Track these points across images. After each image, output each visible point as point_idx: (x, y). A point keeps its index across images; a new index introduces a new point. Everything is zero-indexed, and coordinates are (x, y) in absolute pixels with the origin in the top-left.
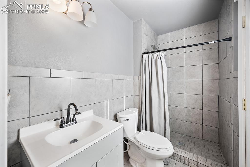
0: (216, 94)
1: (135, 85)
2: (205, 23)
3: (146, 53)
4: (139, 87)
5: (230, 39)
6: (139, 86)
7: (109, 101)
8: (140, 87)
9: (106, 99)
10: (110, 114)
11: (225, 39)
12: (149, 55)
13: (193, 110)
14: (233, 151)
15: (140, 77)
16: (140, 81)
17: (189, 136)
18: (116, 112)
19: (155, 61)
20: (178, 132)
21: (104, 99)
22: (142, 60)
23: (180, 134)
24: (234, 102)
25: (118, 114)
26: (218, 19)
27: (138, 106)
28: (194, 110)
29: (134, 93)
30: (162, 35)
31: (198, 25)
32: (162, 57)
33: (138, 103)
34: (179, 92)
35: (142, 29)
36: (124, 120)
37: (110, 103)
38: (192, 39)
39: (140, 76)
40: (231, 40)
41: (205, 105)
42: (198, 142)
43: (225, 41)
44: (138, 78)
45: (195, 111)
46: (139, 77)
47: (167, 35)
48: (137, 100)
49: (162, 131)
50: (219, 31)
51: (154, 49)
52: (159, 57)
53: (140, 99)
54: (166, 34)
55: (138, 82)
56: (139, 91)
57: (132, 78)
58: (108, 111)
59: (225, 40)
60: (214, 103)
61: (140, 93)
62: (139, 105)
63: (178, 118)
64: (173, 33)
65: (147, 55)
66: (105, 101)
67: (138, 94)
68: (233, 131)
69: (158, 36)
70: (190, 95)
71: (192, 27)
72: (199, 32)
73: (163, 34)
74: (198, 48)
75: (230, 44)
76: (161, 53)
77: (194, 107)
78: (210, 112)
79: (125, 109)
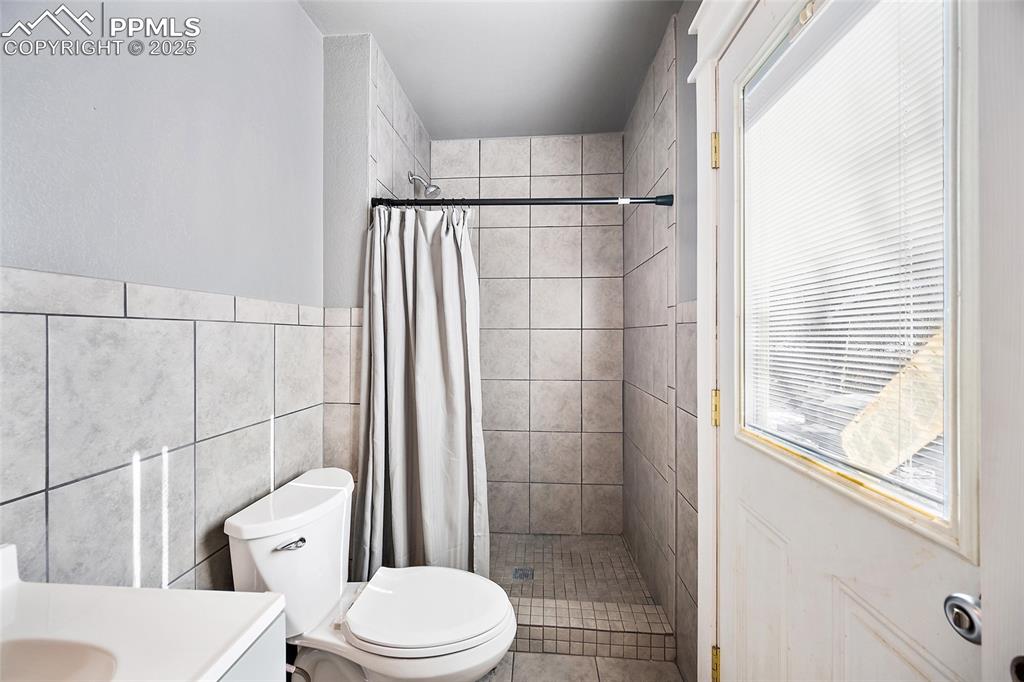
0: (617, 374)
1: (329, 352)
2: (592, 136)
3: (390, 203)
4: (354, 363)
5: (667, 200)
6: (354, 355)
7: (165, 456)
8: (359, 360)
9: (140, 445)
10: (174, 538)
11: (657, 198)
12: (403, 215)
13: (553, 439)
14: (676, 554)
15: (361, 315)
16: (360, 333)
17: (544, 535)
18: (221, 514)
19: (432, 245)
20: (507, 528)
21: (129, 451)
22: (370, 232)
23: (512, 536)
24: (680, 399)
25: (233, 525)
26: (623, 133)
27: (346, 456)
28: (558, 437)
29: (325, 393)
30: (451, 141)
31: (572, 137)
32: (459, 229)
33: (348, 442)
34: (512, 373)
35: (371, 86)
36: (276, 550)
37: (173, 465)
38: (554, 181)
39: (360, 305)
40: (670, 203)
41: (588, 413)
42: (572, 549)
43: (657, 203)
44: (345, 317)
45: (561, 438)
46: (355, 311)
47: (469, 145)
48: (343, 426)
49: (459, 548)
50: (626, 172)
51: (417, 190)
52: (448, 229)
53: (356, 417)
54: (466, 142)
55: (346, 336)
56: (353, 383)
57: (314, 314)
58: (158, 517)
59: (659, 200)
60: (611, 406)
61: (358, 390)
62: (355, 449)
63: (506, 476)
64: (491, 144)
65: (396, 211)
66: (136, 457)
67: (347, 396)
68: (677, 491)
69: (435, 144)
70: (547, 383)
71: (553, 139)
72: (572, 161)
73: (453, 139)
74: (569, 218)
75: (665, 216)
76: (457, 211)
77: (558, 426)
78: (601, 435)
79: (277, 482)
